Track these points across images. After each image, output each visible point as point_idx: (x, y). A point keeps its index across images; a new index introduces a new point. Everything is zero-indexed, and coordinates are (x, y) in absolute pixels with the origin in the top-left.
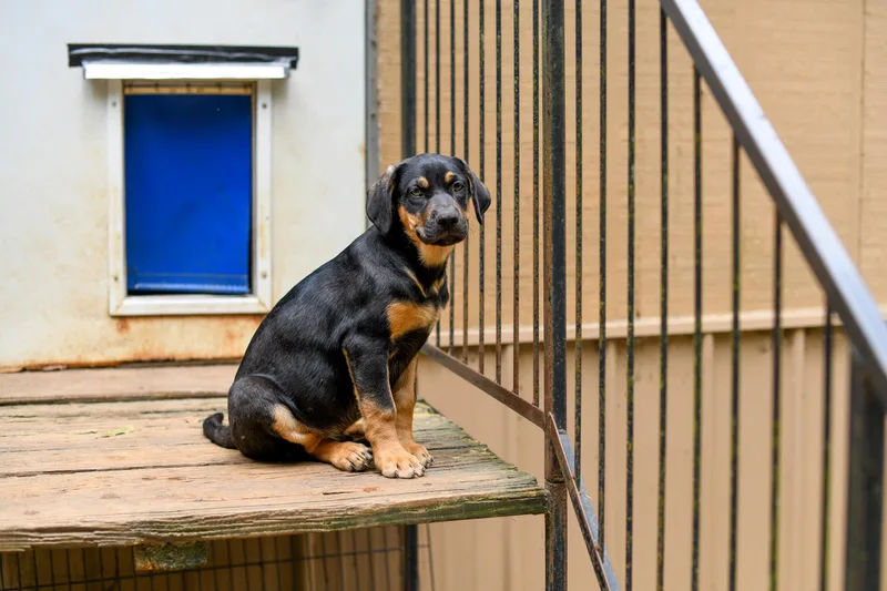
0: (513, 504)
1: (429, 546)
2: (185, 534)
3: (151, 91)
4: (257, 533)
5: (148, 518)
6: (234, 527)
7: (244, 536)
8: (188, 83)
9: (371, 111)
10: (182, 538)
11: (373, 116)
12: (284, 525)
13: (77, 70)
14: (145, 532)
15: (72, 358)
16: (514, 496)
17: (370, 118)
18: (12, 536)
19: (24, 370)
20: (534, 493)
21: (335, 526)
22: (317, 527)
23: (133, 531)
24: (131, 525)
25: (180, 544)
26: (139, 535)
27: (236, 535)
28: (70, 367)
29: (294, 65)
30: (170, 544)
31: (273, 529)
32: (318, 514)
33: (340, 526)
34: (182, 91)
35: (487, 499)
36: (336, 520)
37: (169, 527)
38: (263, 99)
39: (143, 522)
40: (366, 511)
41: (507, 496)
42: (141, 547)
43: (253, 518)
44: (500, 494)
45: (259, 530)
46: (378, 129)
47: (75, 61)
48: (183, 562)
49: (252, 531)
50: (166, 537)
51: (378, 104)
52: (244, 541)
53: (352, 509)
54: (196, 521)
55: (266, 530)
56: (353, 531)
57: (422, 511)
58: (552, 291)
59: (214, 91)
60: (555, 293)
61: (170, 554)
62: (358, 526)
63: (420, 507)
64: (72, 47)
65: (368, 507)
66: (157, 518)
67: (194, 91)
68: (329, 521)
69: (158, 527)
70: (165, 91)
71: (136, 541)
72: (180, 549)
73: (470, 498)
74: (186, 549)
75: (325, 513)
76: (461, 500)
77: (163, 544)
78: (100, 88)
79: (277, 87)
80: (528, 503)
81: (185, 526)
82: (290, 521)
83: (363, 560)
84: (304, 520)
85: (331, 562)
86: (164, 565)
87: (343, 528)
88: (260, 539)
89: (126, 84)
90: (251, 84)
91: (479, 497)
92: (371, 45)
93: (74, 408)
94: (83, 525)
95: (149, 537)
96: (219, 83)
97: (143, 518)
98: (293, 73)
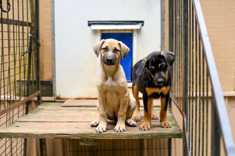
0: (173, 135)
1: (175, 148)
2: (91, 137)
3: (108, 32)
4: (108, 138)
5: (82, 133)
6: (103, 136)
7: (105, 139)
8: (117, 30)
9: (163, 36)
10: (90, 138)
11: (163, 38)
12: (115, 137)
13: (90, 27)
14: (81, 136)
15: (88, 96)
16: (173, 133)
17: (162, 38)
18: (51, 135)
19: (76, 99)
20: (179, 133)
21: (127, 138)
22: (123, 138)
23: (79, 136)
24: (78, 134)
25: (90, 140)
26: (80, 137)
27: (103, 138)
28: (87, 99)
29: (143, 25)
30: (88, 139)
31: (112, 138)
32: (123, 135)
33: (128, 138)
34: (115, 32)
35: (166, 133)
36: (128, 136)
37: (87, 135)
38: (135, 34)
39: (81, 134)
40: (135, 135)
41: (171, 133)
42: (81, 140)
43: (107, 134)
44: (169, 132)
45: (109, 138)
46: (164, 41)
47: (89, 25)
48: (91, 144)
49: (107, 137)
50: (86, 138)
51: (164, 35)
52: (104, 140)
53: (132, 134)
54: (94, 134)
55: (111, 138)
56: (132, 139)
57: (149, 135)
58: (184, 81)
59: (123, 32)
60: (185, 82)
61: (88, 142)
62: (133, 138)
63: (149, 134)
64: (89, 22)
65: (136, 134)
66: (85, 133)
67: (118, 32)
68: (126, 136)
69: (85, 135)
70: (111, 32)
71: (80, 138)
72: (90, 141)
73: (162, 133)
74: (92, 141)
75: (125, 135)
76: (159, 133)
77: (86, 139)
78: (95, 31)
79: (138, 31)
80: (177, 135)
81: (91, 135)
82: (116, 136)
83: (158, 151)
84: (120, 136)
85: (150, 151)
86: (86, 144)
87: (129, 138)
88: (108, 140)
89: (102, 30)
90: (132, 30)
91: (164, 133)
92: (163, 20)
93: (83, 108)
94: (67, 133)
95: (82, 137)
96: (125, 30)
97: (81, 133)
98: (143, 27)
